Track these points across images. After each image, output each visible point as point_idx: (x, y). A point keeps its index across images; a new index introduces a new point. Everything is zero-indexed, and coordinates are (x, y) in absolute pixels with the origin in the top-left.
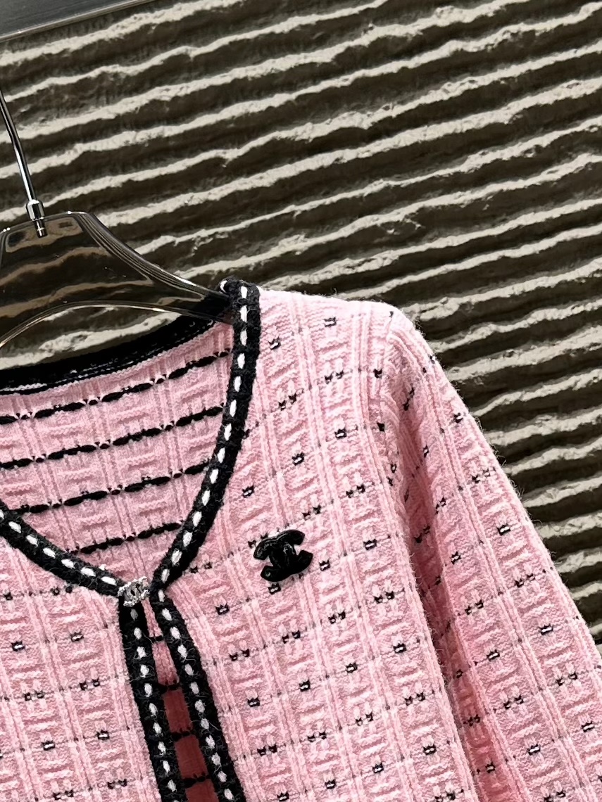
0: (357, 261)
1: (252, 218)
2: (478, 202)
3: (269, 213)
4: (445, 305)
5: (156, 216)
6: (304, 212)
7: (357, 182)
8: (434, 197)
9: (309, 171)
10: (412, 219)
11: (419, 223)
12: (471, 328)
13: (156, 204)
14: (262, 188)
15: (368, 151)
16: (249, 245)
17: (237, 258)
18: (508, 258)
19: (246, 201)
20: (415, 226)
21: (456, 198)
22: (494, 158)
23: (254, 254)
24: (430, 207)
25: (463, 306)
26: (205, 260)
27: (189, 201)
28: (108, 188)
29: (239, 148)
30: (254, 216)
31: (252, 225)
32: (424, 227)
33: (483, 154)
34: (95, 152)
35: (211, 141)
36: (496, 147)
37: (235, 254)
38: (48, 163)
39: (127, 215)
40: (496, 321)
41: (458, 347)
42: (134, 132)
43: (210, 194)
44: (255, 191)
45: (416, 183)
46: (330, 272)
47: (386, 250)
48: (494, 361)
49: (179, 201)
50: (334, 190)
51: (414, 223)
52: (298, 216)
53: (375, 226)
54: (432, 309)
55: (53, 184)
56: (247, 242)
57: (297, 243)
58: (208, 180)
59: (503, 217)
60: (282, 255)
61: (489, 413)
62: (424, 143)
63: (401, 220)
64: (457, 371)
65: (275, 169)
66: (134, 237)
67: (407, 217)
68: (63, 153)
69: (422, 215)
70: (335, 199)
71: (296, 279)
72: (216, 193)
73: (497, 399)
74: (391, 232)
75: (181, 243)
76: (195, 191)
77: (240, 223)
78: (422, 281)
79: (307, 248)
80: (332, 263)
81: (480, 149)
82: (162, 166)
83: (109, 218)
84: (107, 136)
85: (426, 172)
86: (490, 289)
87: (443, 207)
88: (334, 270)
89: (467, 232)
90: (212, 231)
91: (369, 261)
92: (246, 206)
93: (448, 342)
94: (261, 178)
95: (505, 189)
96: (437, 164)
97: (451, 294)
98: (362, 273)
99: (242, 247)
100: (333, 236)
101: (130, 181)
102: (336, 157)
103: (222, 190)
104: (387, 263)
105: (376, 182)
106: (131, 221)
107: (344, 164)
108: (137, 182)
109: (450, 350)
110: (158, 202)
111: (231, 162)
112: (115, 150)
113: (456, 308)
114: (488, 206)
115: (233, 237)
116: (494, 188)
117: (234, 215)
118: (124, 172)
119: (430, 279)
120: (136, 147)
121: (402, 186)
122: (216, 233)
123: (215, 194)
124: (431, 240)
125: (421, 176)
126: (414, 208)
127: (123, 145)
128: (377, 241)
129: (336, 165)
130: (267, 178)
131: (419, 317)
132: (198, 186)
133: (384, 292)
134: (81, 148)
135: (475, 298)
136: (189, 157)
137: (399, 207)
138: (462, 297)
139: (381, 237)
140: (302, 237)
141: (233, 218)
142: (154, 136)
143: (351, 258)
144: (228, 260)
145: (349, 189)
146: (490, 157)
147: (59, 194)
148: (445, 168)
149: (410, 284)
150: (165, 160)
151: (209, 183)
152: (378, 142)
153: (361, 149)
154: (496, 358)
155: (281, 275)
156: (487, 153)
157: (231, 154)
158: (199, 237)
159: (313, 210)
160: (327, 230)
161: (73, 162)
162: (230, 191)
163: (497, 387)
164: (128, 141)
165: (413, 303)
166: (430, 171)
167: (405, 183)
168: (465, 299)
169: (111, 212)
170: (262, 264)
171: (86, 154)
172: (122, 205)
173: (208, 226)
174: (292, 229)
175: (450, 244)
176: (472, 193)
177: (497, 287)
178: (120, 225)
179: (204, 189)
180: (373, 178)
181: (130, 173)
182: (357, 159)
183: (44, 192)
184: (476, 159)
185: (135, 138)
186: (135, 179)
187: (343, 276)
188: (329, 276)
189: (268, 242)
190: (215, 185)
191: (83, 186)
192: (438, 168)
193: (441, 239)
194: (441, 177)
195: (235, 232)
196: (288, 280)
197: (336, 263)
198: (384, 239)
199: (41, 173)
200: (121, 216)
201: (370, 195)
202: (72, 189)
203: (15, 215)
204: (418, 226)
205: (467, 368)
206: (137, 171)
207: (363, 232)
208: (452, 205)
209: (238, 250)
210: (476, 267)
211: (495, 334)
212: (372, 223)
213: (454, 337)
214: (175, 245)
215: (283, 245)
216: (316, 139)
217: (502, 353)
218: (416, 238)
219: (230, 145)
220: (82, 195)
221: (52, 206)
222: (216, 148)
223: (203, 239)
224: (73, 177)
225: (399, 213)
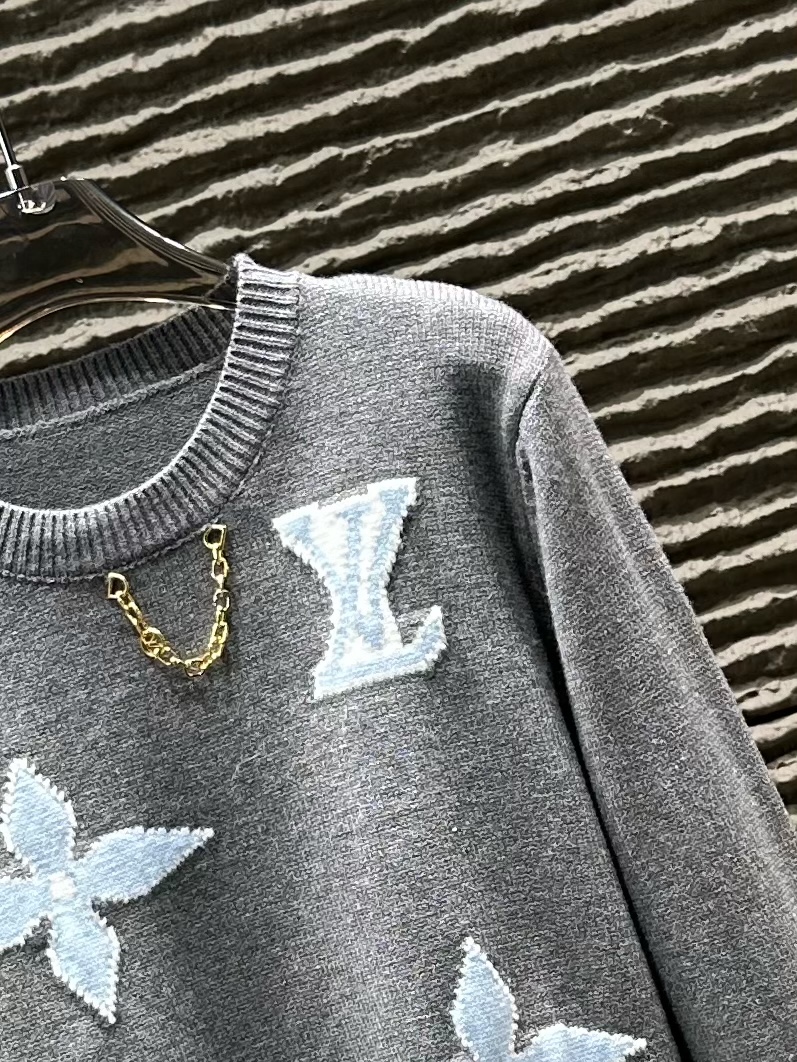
0: (585, 173)
1: (443, 119)
2: (742, 88)
3: (465, 111)
4: (703, 227)
5: (315, 121)
6: (513, 110)
7: (581, 68)
8: (684, 84)
9: (517, 55)
10: (656, 114)
11: (665, 119)
12: (739, 257)
13: (315, 106)
14: (457, 79)
15: (595, 26)
16: (440, 156)
17: (425, 173)
18: (786, 162)
19: (433, 97)
20: (659, 123)
21: (713, 85)
22: (761, 30)
23: (447, 167)
24: (680, 97)
25: (726, 228)
26: (382, 178)
27: (358, 99)
28: (251, 86)
29: (422, 27)
30: (445, 117)
31: (444, 128)
32: (672, 124)
33: (747, 25)
34: (231, 38)
35: (385, 18)
36: (763, 15)
37: (422, 168)
38: (170, 55)
39: (276, 120)
40: (771, 247)
41: (723, 283)
42: (281, 11)
43: (386, 89)
44: (446, 83)
45: (660, 66)
46: (550, 188)
47: (622, 157)
48: (770, 299)
49: (346, 99)
50: (551, 77)
51: (659, 119)
52: (504, 115)
53: (606, 126)
54: (686, 233)
55: (175, 83)
56: (437, 153)
57: (504, 152)
58: (382, 70)
59: (777, 107)
60: (485, 168)
61: (765, 369)
62: (669, 12)
63: (641, 116)
64: (721, 314)
65: (471, 54)
66: (287, 150)
67: (649, 112)
68: (189, 40)
69: (669, 109)
70: (553, 90)
71: (504, 199)
72: (395, 88)
73: (775, 350)
74: (629, 132)
75: (350, 157)
76: (365, 85)
77: (425, 126)
78: (671, 197)
79: (516, 158)
80: (551, 176)
81: (742, 19)
82: (321, 54)
83: (253, 126)
84: (247, 16)
85: (672, 51)
86: (762, 204)
87: (697, 96)
88: (555, 185)
89: (729, 129)
90: (390, 139)
91: (601, 172)
92: (434, 104)
93: (709, 277)
94: (454, 66)
95: (778, 71)
96: (687, 39)
97: (711, 212)
98: (592, 188)
99: (430, 159)
100: (551, 141)
101: (279, 76)
102: (552, 35)
103: (402, 83)
104: (624, 174)
105: (606, 67)
106: (282, 129)
107: (564, 44)
108: (289, 76)
109: (712, 288)
110: (318, 102)
111: (412, 46)
112: (258, 36)
113: (717, 231)
114: (755, 93)
115: (419, 146)
116: (763, 69)
117: (419, 116)
118: (271, 63)
119: (682, 193)
120: (287, 29)
121: (642, 71)
122: (397, 141)
123: (393, 89)
124: (681, 142)
125: (666, 56)
126: (657, 99)
127: (270, 27)
128: (610, 145)
129: (553, 45)
130: (463, 65)
131: (669, 244)
132: (369, 78)
133: (622, 212)
134: (212, 33)
135: (743, 217)
136: (356, 41)
137: (637, 99)
138: (725, 215)
139: (615, 139)
140: (510, 142)
141: (418, 121)
142: (309, 15)
143: (576, 168)
144: (412, 176)
145: (569, 78)
146: (756, 28)
147: (185, 96)
148: (697, 45)
149: (657, 201)
150: (324, 47)
151: (384, 75)
152: (607, 13)
153: (585, 24)
154: (773, 296)
155: (484, 194)
156: (752, 23)
157: (413, 35)
158: (373, 147)
159: (524, 106)
160: (543, 133)
161: (203, 53)
162: (413, 84)
163: (776, 334)
164: (275, 23)
165: (661, 227)
166: (677, 50)
167: (644, 66)
168: (729, 219)
169: (255, 118)
170: (459, 180)
171: (220, 41)
172: (270, 108)
173: (385, 133)
174: (495, 133)
175: (707, 146)
176: (734, 76)
177: (772, 201)
178: (268, 134)
179: (379, 82)
180: (602, 60)
181: (280, 64)
182: (581, 37)
183: (164, 93)
184: (738, 31)
185: (284, 17)
186: (286, 73)
187: (567, 193)
188: (549, 194)
189: (464, 152)
190: (392, 77)
191: (217, 83)
192: (687, 46)
193: (695, 140)
194: (692, 57)
195: (421, 139)
196: (493, 201)
197: (556, 176)
198: (619, 142)
199: (160, 68)
200: (268, 122)
201: (599, 84)
202: (202, 88)
203: (128, 125)
204: (664, 123)
205: (736, 309)
206: (288, 61)
207: (591, 133)
208: (709, 94)
209: (426, 163)
210: (742, 176)
211: (771, 263)
212: (603, 122)
213: (717, 269)
214: (342, 159)
215: (485, 155)
216: (526, 11)
217: (782, 288)
218: (662, 139)
219: (410, 22)
220: (216, 97)
221: (176, 112)
222: (391, 27)
223: (380, 150)
224: (203, 72)
225: (637, 107)
